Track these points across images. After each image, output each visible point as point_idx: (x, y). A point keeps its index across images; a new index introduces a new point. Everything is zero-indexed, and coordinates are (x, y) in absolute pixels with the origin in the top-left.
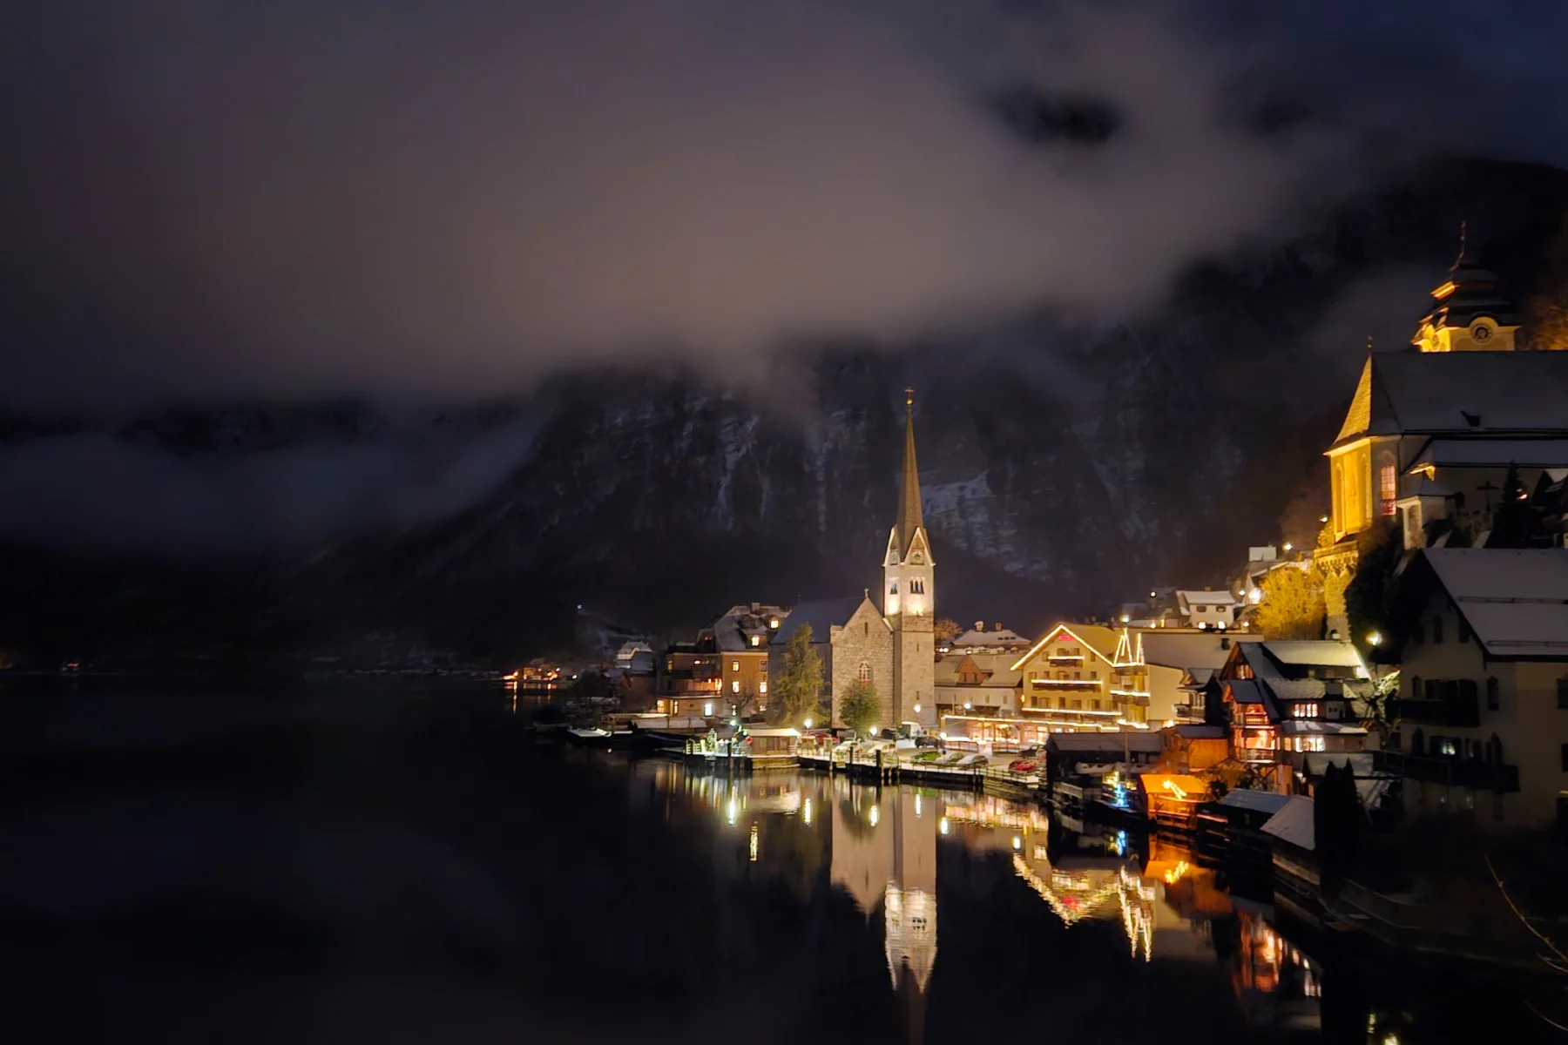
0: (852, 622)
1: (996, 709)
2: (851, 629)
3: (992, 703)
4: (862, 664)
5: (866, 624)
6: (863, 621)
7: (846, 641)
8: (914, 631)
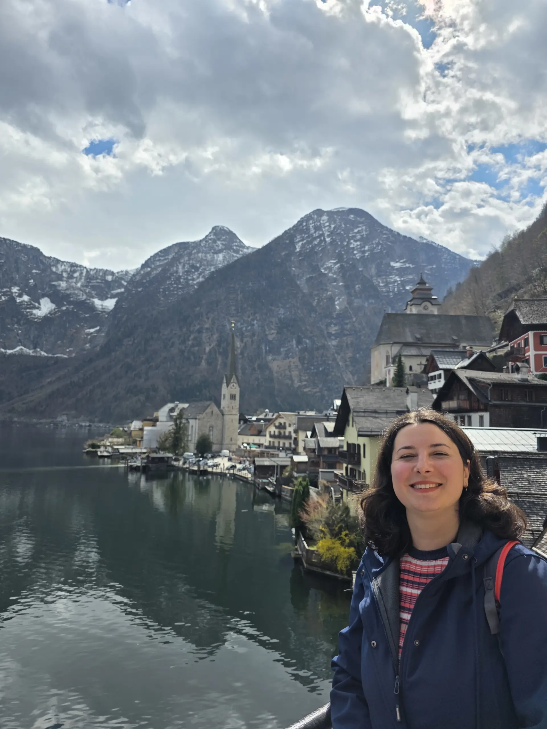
0: (207, 411)
2: (206, 414)
4: (210, 427)
5: (212, 412)
6: (211, 410)
7: (204, 418)
8: (231, 415)
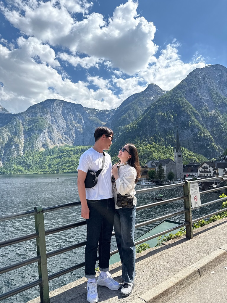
1: (194, 176)
3: (193, 175)
4: (171, 169)
6: (171, 162)
8: (179, 164)
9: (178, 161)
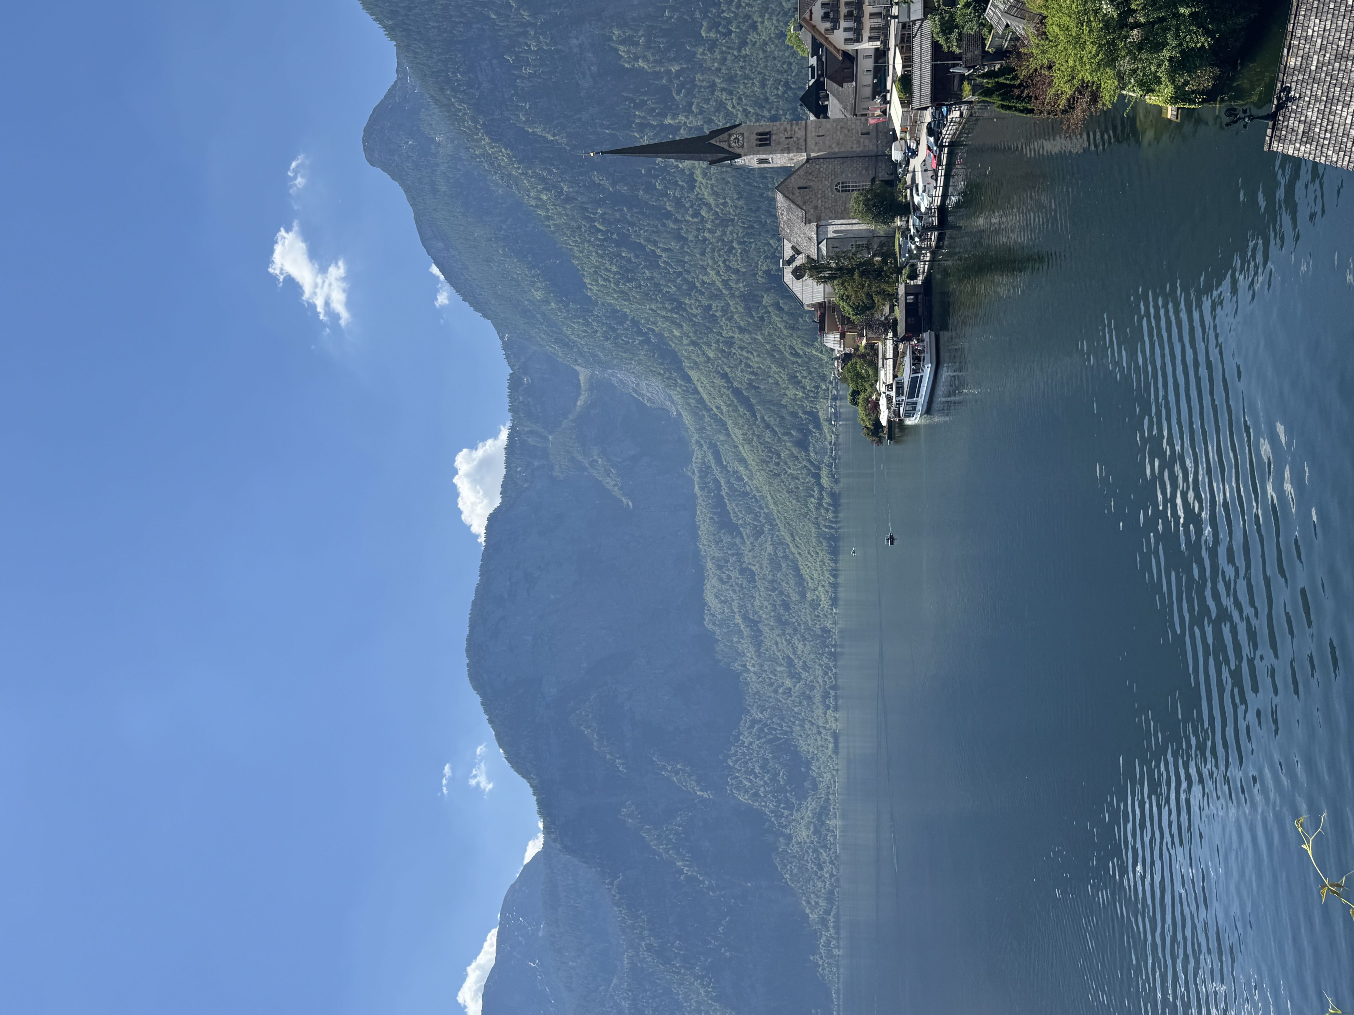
2: (805, 203)
5: (799, 188)
6: (797, 192)
7: (816, 208)
8: (806, 140)
9: (789, 150)
